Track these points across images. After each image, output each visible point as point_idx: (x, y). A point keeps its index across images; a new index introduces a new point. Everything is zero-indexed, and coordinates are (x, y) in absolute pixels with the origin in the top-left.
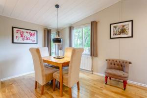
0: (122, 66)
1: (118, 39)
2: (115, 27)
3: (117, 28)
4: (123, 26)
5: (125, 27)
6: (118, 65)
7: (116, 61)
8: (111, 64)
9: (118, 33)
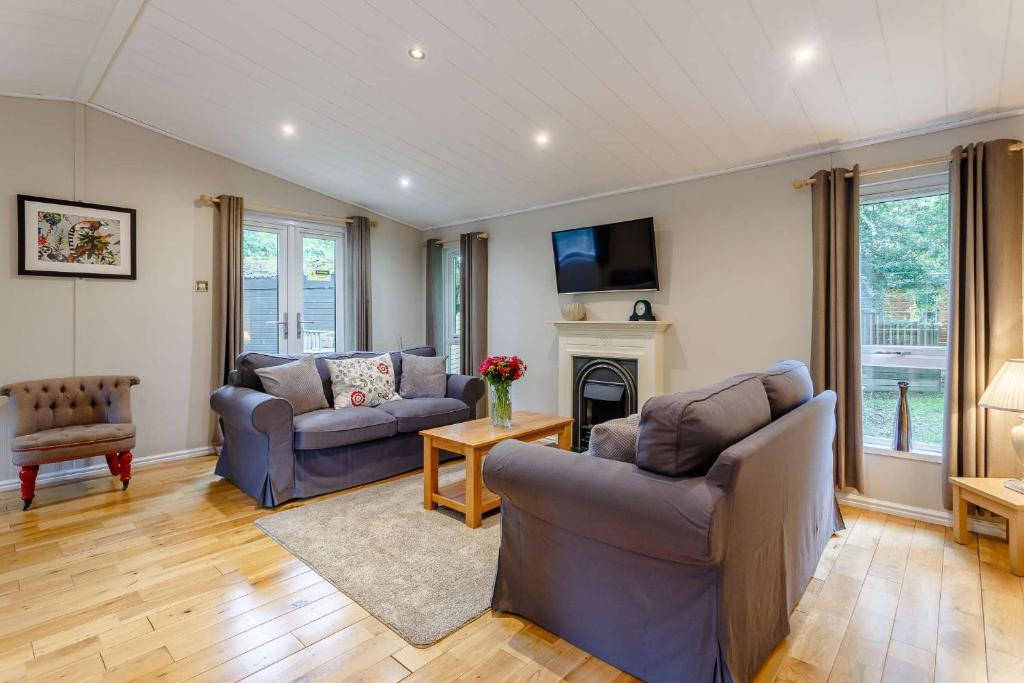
0: (94, 403)
1: (68, 283)
2: (52, 220)
3: (64, 226)
4: (95, 226)
5: (103, 231)
6: (73, 405)
7: (63, 389)
8: (37, 407)
9: (66, 251)
